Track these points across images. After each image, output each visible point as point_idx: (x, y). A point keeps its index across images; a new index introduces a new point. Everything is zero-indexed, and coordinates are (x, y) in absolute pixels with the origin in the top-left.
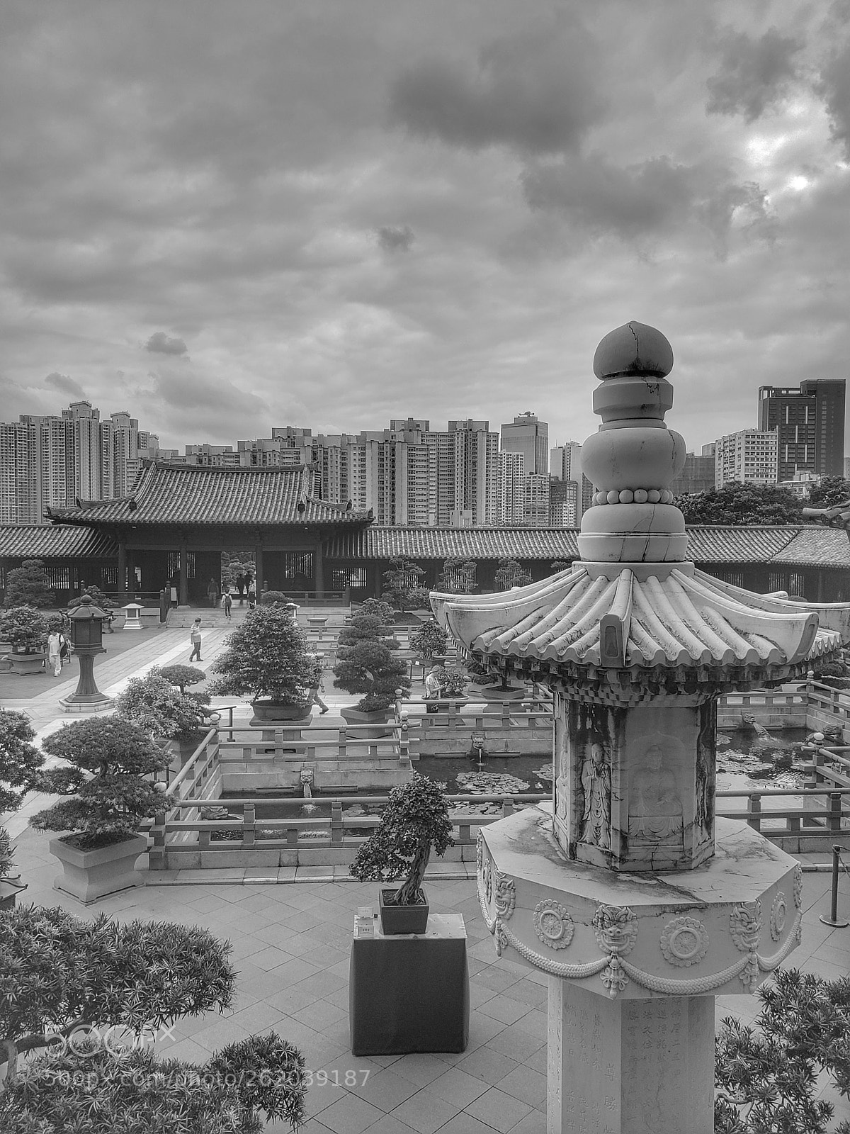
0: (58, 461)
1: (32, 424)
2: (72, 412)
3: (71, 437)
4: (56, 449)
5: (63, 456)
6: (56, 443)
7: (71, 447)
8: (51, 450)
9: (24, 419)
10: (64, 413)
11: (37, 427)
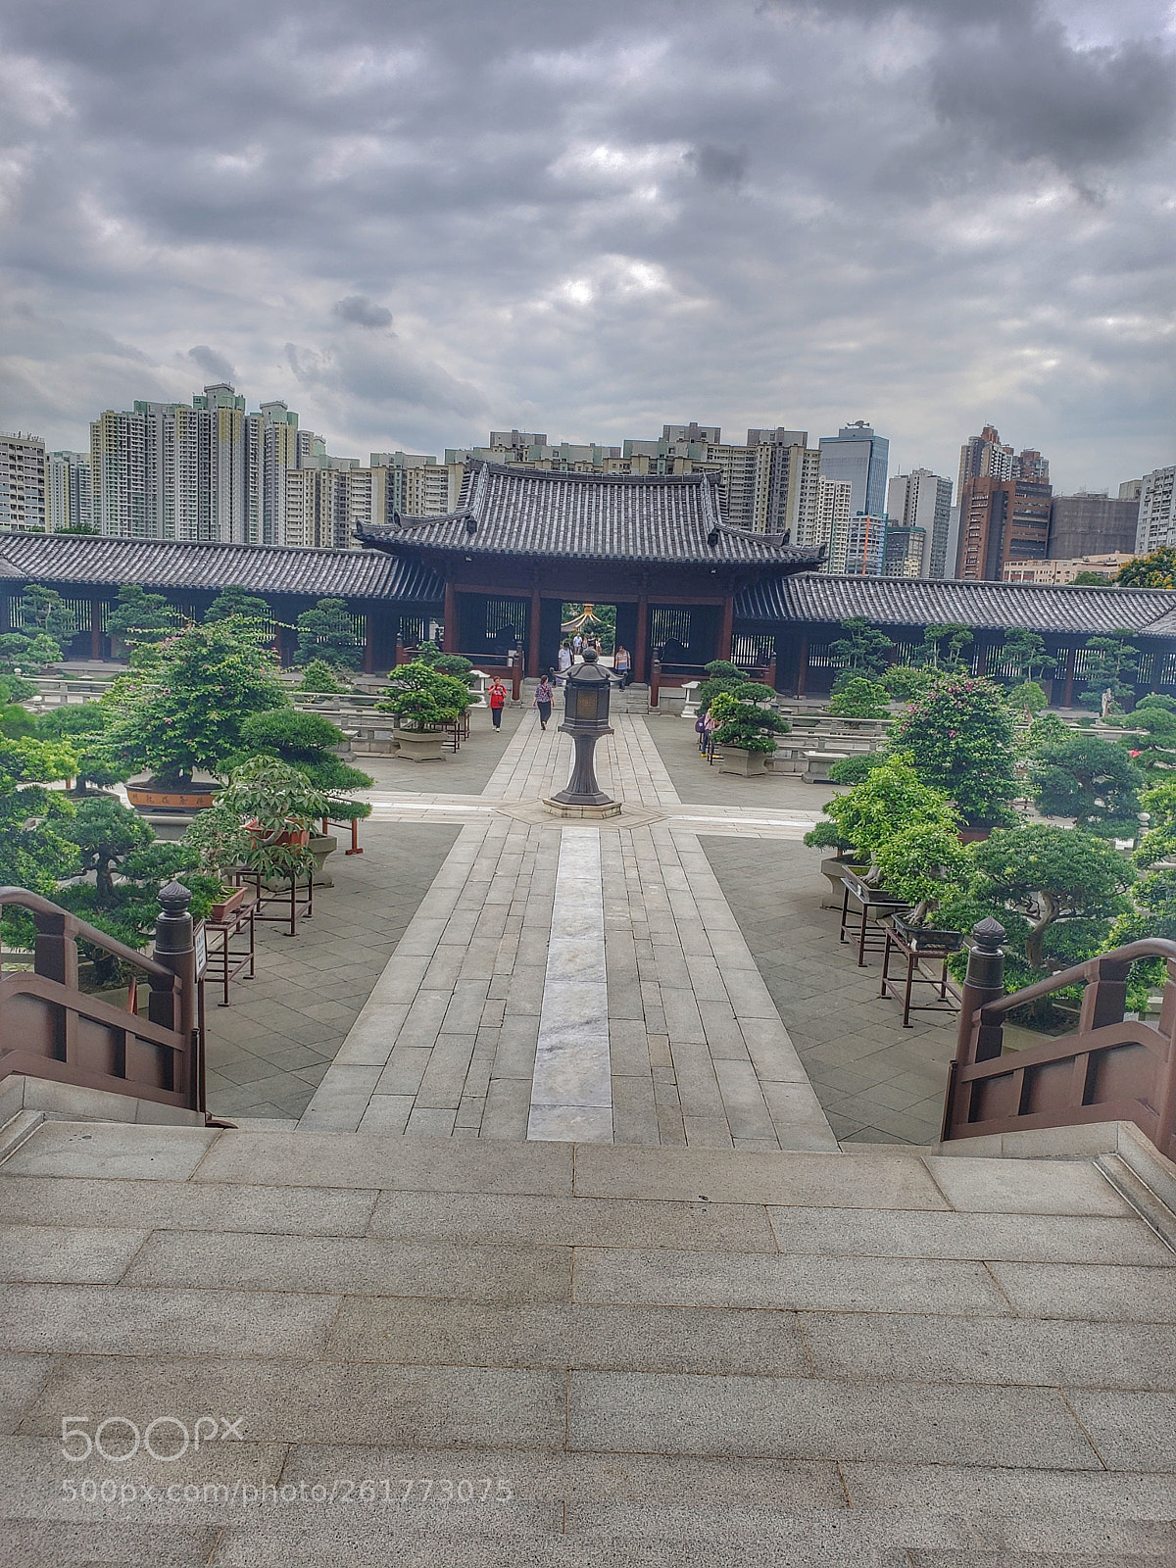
0: (188, 469)
1: (152, 414)
2: (207, 399)
3: (205, 434)
4: (184, 452)
5: (194, 462)
6: (184, 442)
7: (205, 449)
8: (177, 453)
9: (140, 406)
10: (197, 400)
11: (159, 418)
